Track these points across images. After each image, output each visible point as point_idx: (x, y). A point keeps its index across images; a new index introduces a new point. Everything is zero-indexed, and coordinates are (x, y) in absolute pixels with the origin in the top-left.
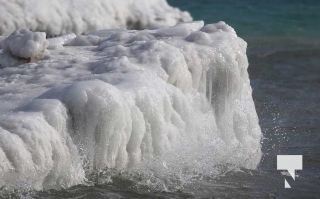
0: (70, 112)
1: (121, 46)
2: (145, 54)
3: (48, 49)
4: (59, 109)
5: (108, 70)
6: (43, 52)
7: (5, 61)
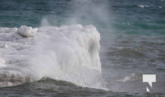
3: (32, 33)
6: (31, 34)
7: (18, 36)
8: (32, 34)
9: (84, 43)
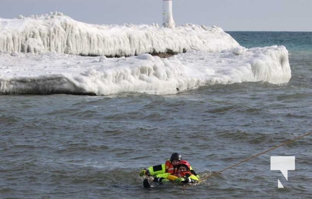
0: (252, 66)
1: (260, 51)
2: (266, 53)
4: (249, 65)
5: (258, 56)
7: (233, 55)
8: (243, 53)
9: (276, 58)
